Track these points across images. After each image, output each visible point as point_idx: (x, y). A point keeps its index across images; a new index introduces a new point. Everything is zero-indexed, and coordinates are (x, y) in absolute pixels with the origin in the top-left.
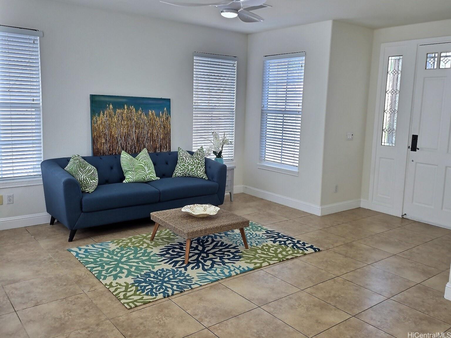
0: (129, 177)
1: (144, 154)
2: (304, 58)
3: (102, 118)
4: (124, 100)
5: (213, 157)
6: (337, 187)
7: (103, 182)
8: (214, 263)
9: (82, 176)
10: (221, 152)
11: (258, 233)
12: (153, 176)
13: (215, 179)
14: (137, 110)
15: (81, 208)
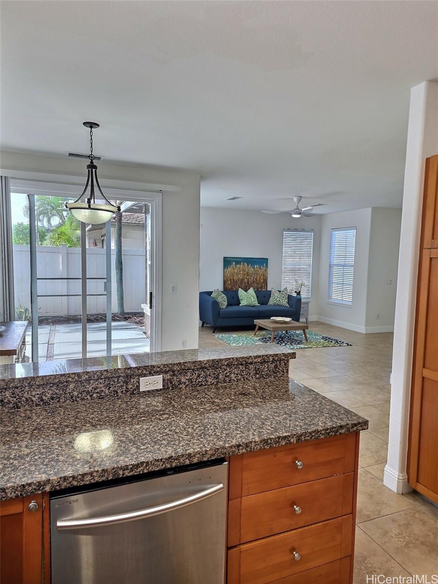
0: (243, 303)
1: (251, 291)
2: (355, 231)
3: (229, 269)
4: (241, 260)
5: (295, 295)
6: (378, 316)
7: (229, 305)
8: (286, 344)
9: (219, 300)
10: (300, 292)
11: (317, 337)
12: (256, 303)
13: (294, 307)
14: (248, 265)
15: (219, 316)
